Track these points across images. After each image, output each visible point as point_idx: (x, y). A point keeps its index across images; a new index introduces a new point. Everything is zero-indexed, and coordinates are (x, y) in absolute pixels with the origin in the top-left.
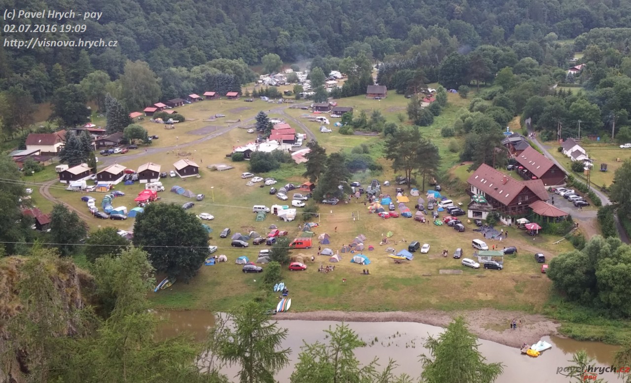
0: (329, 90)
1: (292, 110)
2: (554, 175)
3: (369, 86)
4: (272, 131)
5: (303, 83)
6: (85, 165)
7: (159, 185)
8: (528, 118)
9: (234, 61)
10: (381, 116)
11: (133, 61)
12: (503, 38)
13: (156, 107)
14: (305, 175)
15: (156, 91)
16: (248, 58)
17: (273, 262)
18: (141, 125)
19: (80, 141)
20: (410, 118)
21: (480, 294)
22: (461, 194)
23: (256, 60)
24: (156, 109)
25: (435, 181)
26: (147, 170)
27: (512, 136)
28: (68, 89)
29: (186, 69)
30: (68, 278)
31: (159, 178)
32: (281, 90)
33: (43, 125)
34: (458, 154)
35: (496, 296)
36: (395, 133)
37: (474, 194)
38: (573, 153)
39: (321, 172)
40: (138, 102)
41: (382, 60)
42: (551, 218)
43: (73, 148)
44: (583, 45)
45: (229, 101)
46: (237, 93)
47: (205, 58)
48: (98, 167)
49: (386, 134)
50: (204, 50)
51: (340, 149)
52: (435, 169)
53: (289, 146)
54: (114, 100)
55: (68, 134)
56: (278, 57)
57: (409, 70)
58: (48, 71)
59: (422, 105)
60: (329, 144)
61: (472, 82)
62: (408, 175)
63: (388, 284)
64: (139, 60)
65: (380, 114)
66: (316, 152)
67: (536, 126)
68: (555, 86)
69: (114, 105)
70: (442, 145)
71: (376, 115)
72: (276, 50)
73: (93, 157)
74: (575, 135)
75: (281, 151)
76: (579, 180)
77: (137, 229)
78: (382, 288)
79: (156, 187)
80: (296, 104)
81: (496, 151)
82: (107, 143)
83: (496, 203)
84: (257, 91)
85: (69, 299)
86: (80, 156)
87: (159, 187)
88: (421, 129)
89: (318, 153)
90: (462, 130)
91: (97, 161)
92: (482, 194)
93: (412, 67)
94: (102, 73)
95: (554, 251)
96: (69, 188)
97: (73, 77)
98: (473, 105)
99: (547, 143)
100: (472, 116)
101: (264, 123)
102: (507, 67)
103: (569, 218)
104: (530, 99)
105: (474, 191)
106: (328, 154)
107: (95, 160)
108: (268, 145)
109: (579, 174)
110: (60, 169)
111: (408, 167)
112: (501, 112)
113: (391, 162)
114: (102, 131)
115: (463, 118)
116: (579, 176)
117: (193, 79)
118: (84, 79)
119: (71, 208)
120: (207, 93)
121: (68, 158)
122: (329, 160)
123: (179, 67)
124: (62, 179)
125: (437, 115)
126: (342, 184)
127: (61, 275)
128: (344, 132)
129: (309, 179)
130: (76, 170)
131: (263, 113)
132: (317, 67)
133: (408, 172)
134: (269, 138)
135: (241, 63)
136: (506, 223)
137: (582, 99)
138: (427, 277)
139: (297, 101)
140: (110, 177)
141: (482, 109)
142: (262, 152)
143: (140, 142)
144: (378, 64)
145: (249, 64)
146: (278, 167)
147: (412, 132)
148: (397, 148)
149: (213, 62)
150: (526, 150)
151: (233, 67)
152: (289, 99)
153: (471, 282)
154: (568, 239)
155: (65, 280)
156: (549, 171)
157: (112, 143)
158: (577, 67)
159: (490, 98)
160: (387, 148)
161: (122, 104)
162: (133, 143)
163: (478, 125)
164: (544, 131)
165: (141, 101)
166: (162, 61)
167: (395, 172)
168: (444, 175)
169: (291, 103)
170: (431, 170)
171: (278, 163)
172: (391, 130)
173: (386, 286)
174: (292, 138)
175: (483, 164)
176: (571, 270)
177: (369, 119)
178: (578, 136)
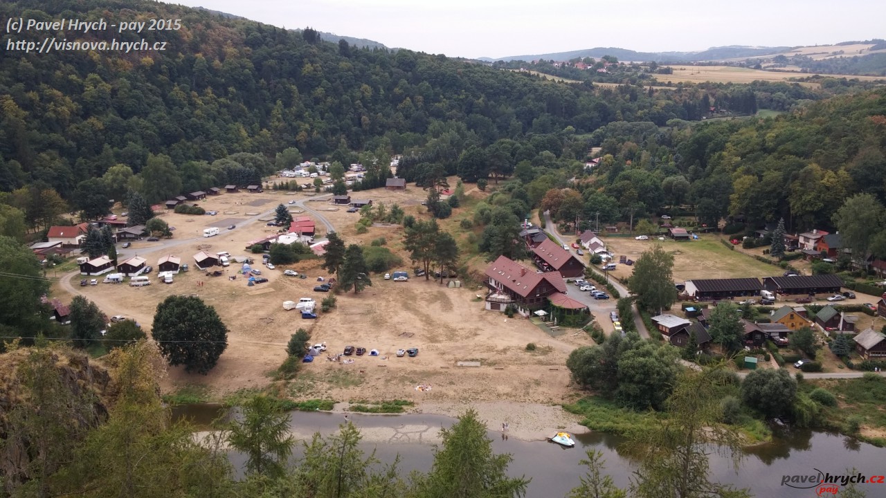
0: (349, 183)
1: (312, 202)
2: (572, 268)
3: (388, 179)
4: (291, 223)
5: (322, 176)
6: (106, 257)
8: (546, 210)
9: (256, 155)
10: (399, 208)
11: (156, 154)
12: (520, 132)
13: (178, 200)
14: (324, 266)
15: (178, 183)
17: (292, 355)
18: (160, 218)
19: (101, 234)
20: (429, 210)
21: (498, 386)
24: (177, 202)
26: (168, 262)
27: (530, 228)
28: (91, 182)
29: (207, 162)
31: (179, 270)
32: (301, 182)
33: (66, 216)
34: (478, 244)
36: (413, 225)
37: (492, 287)
38: (591, 245)
39: (340, 263)
40: (158, 193)
41: (401, 153)
42: (569, 311)
43: (94, 241)
44: (601, 138)
45: (249, 194)
46: (257, 186)
47: (226, 152)
48: (118, 259)
49: (406, 225)
50: (225, 144)
51: (358, 242)
52: (453, 261)
53: (309, 239)
54: (136, 193)
55: (90, 226)
56: (297, 150)
57: (427, 163)
58: (71, 165)
59: (440, 198)
60: (347, 236)
61: (490, 175)
62: (426, 266)
64: (161, 154)
66: (335, 243)
67: (554, 218)
68: (573, 179)
69: (135, 198)
70: (461, 238)
71: (395, 208)
72: (296, 144)
73: (114, 249)
74: (593, 228)
75: (300, 243)
76: (598, 273)
77: (157, 319)
80: (318, 197)
81: (514, 243)
82: (127, 236)
83: (514, 296)
84: (278, 184)
86: (101, 248)
88: (438, 221)
89: (337, 244)
90: (481, 223)
91: (118, 253)
92: (500, 286)
93: (432, 161)
94: (125, 167)
95: (573, 343)
97: (96, 171)
98: (491, 200)
99: (566, 236)
100: (490, 210)
101: (284, 215)
102: (526, 160)
103: (588, 312)
104: (548, 192)
105: (493, 283)
106: (347, 245)
107: (116, 252)
108: (288, 237)
109: (596, 265)
110: (80, 261)
111: (427, 258)
112: (518, 204)
113: (409, 253)
114: (124, 224)
115: (482, 211)
116: (597, 268)
117: (214, 172)
118: (107, 172)
119: (90, 299)
120: (228, 187)
121: (89, 250)
122: (348, 251)
123: (201, 161)
124: (82, 271)
125: (456, 208)
130: (97, 262)
131: (282, 205)
132: (336, 161)
133: (426, 263)
134: (288, 229)
135: (262, 157)
136: (525, 315)
138: (445, 369)
139: (318, 194)
140: (130, 269)
142: (282, 244)
143: (161, 234)
144: (397, 157)
146: (297, 261)
147: (430, 224)
148: (415, 239)
149: (235, 155)
150: (545, 242)
151: (253, 161)
152: (309, 192)
153: (488, 374)
154: (587, 331)
156: (567, 263)
157: (134, 236)
158: (595, 160)
159: (509, 190)
160: (406, 240)
161: (144, 197)
162: (154, 235)
163: (496, 217)
164: (562, 223)
165: (162, 192)
166: (183, 155)
167: (414, 263)
168: (463, 267)
169: (311, 196)
170: (449, 261)
172: (410, 223)
173: (403, 379)
174: (311, 230)
175: (502, 256)
176: (589, 360)
177: (388, 211)
178: (596, 228)
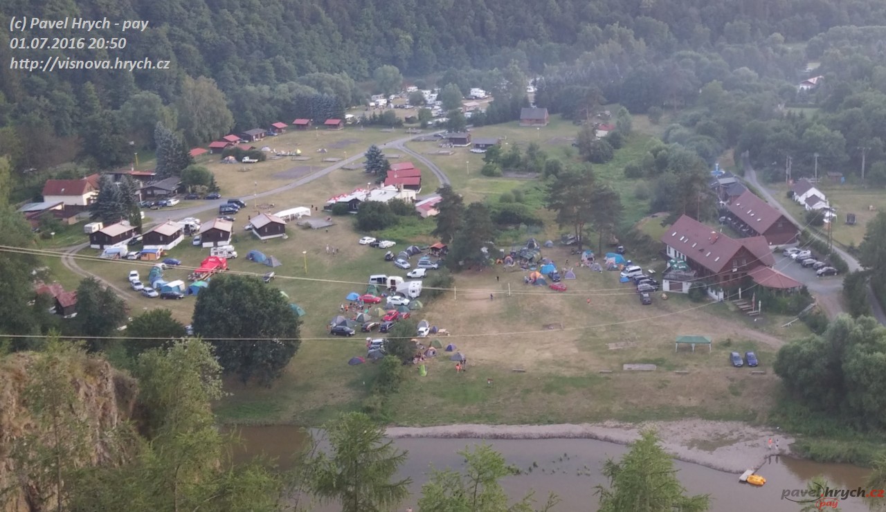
0: (469, 115)
1: (416, 143)
2: (782, 230)
3: (523, 109)
4: (388, 172)
5: (432, 105)
6: (126, 222)
7: (229, 250)
8: (745, 150)
9: (335, 76)
10: (540, 150)
11: (195, 77)
12: (708, 41)
13: (226, 141)
14: (435, 233)
15: (226, 118)
16: (355, 72)
17: (390, 356)
18: (205, 166)
19: (119, 190)
20: (581, 153)
21: (680, 398)
22: (653, 257)
23: (367, 74)
24: (226, 143)
25: (616, 241)
26: (214, 229)
27: (723, 176)
28: (104, 117)
29: (268, 87)
30: (99, 382)
31: (230, 240)
32: (401, 114)
33: (68, 166)
34: (649, 200)
35: (703, 401)
36: (560, 174)
37: (670, 258)
38: (808, 200)
39: (457, 229)
40: (201, 134)
41: (541, 72)
42: (779, 291)
43: (109, 199)
44: (820, 50)
45: (327, 132)
46: (339, 121)
47: (295, 72)
48: (144, 226)
49: (547, 174)
50: (293, 61)
51: (484, 196)
52: (616, 223)
53: (412, 193)
54: (169, 131)
55: (102, 179)
56: (397, 70)
57: (578, 86)
58: (75, 92)
59: (597, 135)
60: (468, 190)
61: (666, 103)
62: (578, 232)
63: (553, 385)
64: (202, 77)
65: (538, 148)
66: (449, 201)
67: (755, 162)
68: (782, 107)
69: (167, 139)
70: (625, 189)
71: (532, 149)
72: (394, 61)
73: (137, 211)
74: (810, 174)
75: (401, 200)
76: (816, 237)
77: (199, 310)
78: (543, 391)
79: (225, 252)
80: (423, 135)
81: (701, 198)
82: (157, 192)
83: (701, 271)
84: (368, 117)
85: (99, 413)
86: (119, 210)
87: (230, 253)
88: (596, 169)
89: (453, 202)
90: (654, 169)
91: (143, 217)
92: (682, 257)
93: (584, 82)
94: (151, 94)
95: (783, 337)
96: (103, 256)
97: (110, 101)
98: (668, 133)
99: (771, 185)
100: (667, 150)
101: (378, 161)
102: (715, 81)
103: (804, 290)
104: (747, 125)
105: (672, 253)
106: (467, 203)
107: (140, 216)
108: (383, 192)
109: (815, 228)
110: (91, 228)
111: (578, 220)
112: (706, 142)
113: (554, 213)
114: (150, 176)
115: (655, 152)
116: (816, 232)
117: (278, 101)
118: (127, 103)
119: (105, 284)
120: (298, 121)
121: (102, 213)
122: (468, 212)
123: (259, 85)
124: (93, 242)
125: (618, 148)
126: (487, 245)
127: (89, 379)
128: (488, 173)
129: (440, 238)
130: (113, 230)
131: (375, 148)
132: (450, 84)
133: (578, 228)
134: (384, 182)
135: (345, 78)
136: (716, 297)
137: (818, 123)
138: (607, 375)
139: (424, 131)
140: (161, 239)
141: (680, 139)
142: (373, 202)
143: (203, 189)
144: (535, 78)
145: (357, 80)
146: (396, 222)
147: (583, 171)
148: (563, 194)
149: (306, 77)
150: (743, 195)
151: (334, 84)
152: (412, 128)
153: (668, 382)
154: (803, 319)
155: (95, 385)
156: (775, 225)
157: (164, 192)
158: (811, 80)
159: (692, 123)
160: (549, 195)
161: (179, 138)
162: (193, 191)
163: (676, 161)
164: (767, 168)
165: (206, 133)
166: (236, 78)
167: (561, 227)
168: (629, 232)
169: (415, 133)
170: (610, 225)
171: (396, 216)
172: (553, 169)
173: (549, 389)
174: (416, 181)
175: (684, 216)
176: (808, 362)
177: (523, 154)
178: (814, 174)
